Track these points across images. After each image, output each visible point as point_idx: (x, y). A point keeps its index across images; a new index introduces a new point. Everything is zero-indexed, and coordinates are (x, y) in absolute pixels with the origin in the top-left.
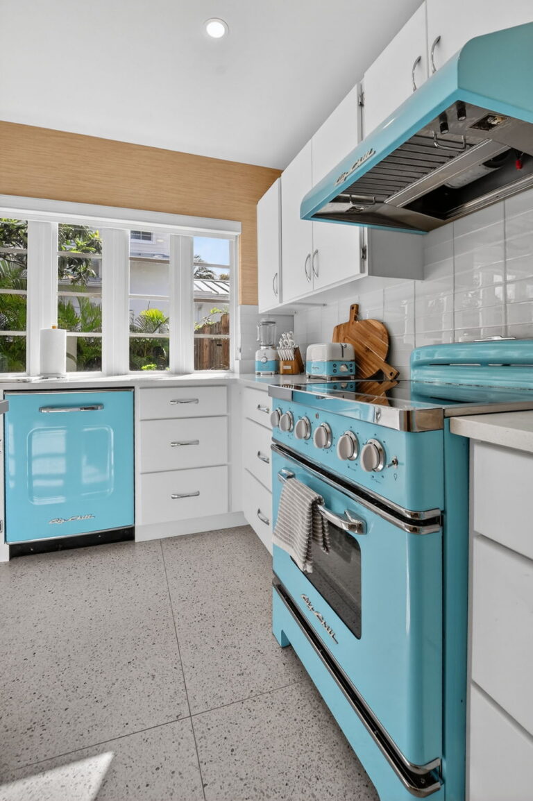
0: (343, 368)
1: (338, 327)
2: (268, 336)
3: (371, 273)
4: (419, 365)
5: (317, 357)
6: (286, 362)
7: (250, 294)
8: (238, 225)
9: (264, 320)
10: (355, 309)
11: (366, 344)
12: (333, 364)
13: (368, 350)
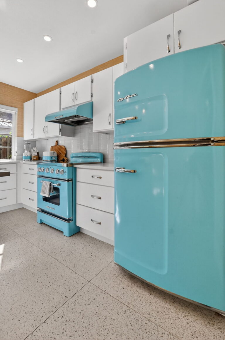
0: (54, 158)
1: (52, 147)
2: (27, 148)
3: (62, 135)
4: (73, 157)
5: (46, 155)
6: (34, 156)
7: (21, 134)
8: (17, 109)
9: (26, 143)
10: (57, 142)
11: (60, 152)
12: (51, 157)
13: (60, 153)
